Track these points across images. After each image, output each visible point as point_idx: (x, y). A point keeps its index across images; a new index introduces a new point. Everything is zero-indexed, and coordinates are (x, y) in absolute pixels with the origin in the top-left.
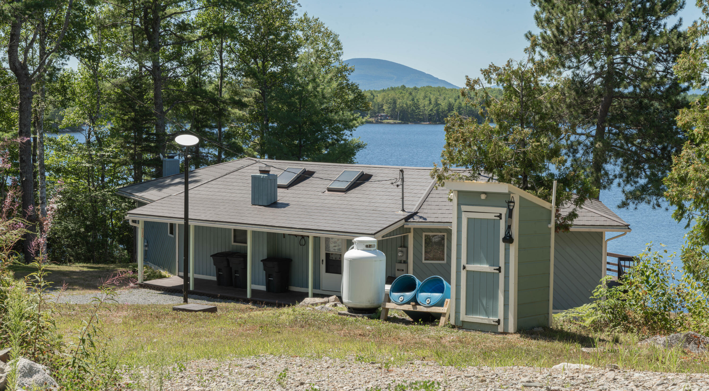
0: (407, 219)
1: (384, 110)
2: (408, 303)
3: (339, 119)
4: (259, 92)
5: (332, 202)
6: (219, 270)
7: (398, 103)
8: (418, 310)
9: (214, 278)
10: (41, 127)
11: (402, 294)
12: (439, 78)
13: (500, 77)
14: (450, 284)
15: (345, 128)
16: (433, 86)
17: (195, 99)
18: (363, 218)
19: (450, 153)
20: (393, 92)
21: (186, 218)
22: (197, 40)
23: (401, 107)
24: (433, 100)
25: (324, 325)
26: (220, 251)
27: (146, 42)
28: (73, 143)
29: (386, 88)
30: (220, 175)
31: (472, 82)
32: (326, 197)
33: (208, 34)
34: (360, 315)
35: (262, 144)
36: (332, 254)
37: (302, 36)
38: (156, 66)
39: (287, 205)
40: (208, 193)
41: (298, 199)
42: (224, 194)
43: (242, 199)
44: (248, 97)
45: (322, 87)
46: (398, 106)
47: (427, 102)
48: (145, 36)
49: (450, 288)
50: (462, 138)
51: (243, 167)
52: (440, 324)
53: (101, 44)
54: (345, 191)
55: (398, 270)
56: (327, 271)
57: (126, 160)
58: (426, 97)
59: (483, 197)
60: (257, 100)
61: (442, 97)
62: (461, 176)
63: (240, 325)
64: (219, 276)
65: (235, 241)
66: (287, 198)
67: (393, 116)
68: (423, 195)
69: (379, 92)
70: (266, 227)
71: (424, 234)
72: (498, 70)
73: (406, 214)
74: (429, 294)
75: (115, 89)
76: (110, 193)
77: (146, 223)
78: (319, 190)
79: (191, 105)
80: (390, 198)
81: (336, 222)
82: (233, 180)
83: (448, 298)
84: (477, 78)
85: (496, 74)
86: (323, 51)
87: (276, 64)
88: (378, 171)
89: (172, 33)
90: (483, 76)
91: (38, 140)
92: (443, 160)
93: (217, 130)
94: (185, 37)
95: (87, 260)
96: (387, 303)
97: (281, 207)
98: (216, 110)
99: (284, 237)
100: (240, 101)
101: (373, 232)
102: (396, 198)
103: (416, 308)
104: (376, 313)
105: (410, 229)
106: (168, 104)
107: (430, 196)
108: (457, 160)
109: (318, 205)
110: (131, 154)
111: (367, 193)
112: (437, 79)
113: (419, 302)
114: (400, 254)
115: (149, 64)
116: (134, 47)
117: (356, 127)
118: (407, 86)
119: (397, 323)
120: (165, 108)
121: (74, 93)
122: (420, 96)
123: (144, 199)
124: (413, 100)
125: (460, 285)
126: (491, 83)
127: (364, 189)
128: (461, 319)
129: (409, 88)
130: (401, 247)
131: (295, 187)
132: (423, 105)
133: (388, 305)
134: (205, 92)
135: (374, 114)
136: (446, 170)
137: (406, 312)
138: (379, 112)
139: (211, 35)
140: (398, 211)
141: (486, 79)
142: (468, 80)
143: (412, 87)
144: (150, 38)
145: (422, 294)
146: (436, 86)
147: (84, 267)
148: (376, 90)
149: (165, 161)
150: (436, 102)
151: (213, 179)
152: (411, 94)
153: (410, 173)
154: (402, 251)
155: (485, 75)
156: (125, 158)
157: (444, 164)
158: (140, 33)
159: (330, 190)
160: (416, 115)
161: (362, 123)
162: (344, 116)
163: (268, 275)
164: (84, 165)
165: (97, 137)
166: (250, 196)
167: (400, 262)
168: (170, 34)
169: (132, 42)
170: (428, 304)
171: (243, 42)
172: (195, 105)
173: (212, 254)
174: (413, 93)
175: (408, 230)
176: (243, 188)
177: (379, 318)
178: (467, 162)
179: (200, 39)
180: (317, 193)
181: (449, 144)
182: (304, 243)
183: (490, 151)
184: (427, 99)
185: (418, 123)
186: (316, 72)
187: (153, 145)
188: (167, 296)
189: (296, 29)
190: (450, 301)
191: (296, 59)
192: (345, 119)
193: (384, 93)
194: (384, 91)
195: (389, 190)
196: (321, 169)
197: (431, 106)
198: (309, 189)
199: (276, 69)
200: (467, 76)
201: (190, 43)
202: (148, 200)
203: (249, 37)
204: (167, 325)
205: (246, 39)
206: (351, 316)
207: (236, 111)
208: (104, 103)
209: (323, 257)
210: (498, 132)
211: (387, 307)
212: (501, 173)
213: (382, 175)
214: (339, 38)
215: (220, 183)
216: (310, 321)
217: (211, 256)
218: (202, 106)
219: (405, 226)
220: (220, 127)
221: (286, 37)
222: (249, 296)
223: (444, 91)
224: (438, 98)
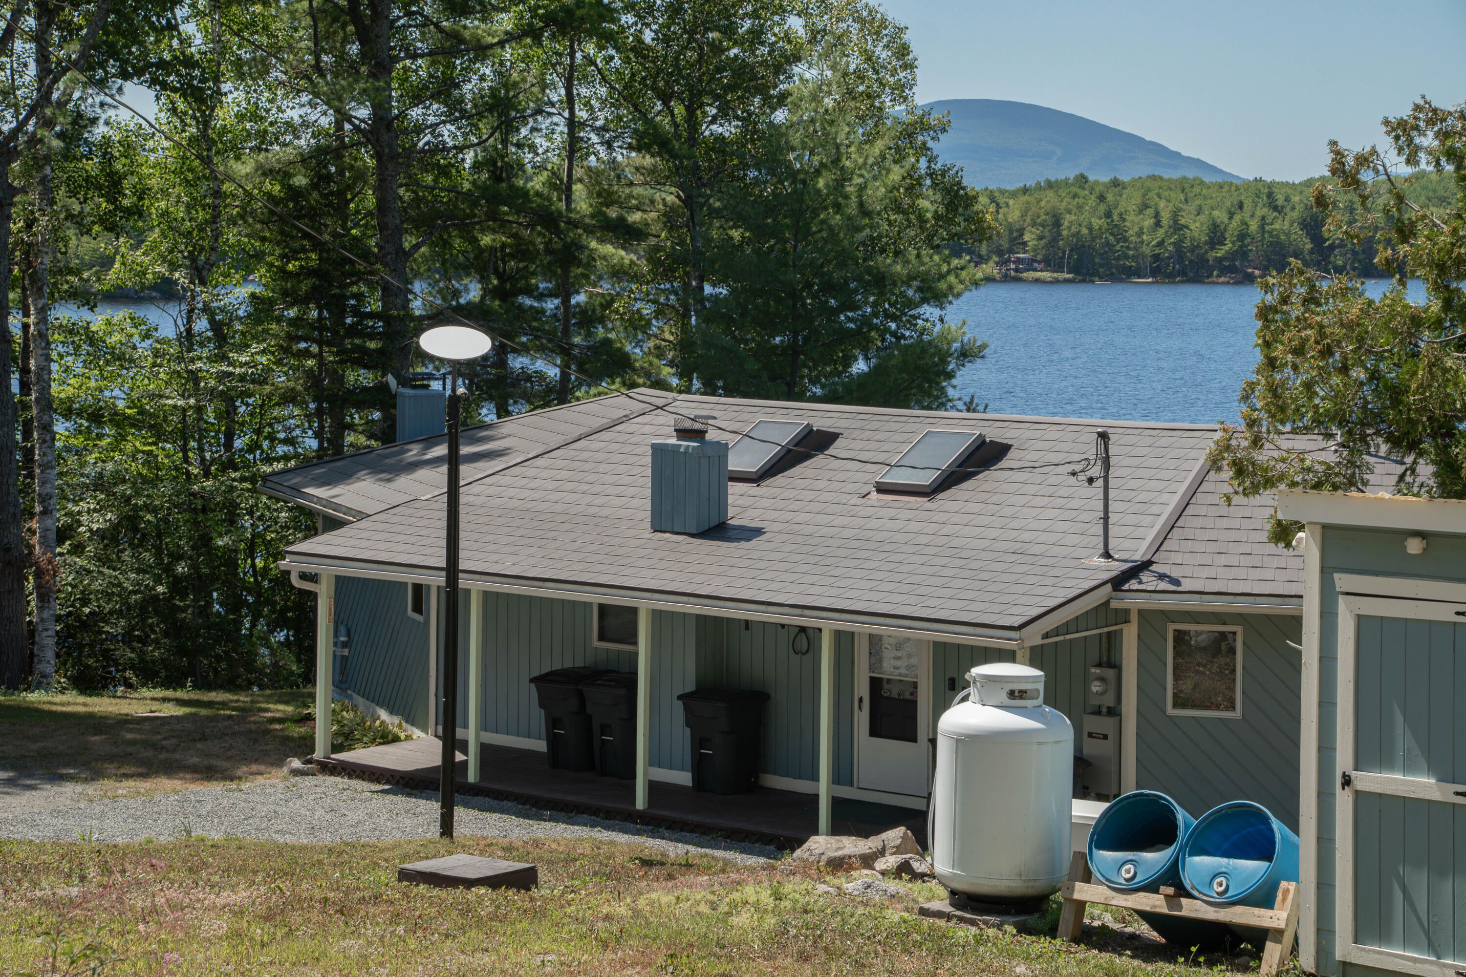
0: (1118, 582)
1: (1025, 244)
2: (1151, 887)
3: (909, 274)
4: (678, 197)
5: (890, 525)
6: (553, 722)
7: (1066, 224)
8: (1184, 913)
9: (540, 746)
10: (40, 289)
11: (1130, 855)
12: (1185, 153)
13: (1448, 143)
14: (1297, 834)
15: (924, 300)
16: (1166, 176)
17: (493, 215)
18: (984, 576)
19: (1274, 391)
20: (1050, 194)
21: (452, 569)
22: (501, 44)
23: (1073, 235)
24: (1166, 217)
25: (876, 952)
26: (557, 666)
27: (354, 49)
28: (146, 336)
29: (1031, 183)
30: (560, 440)
31: (1350, 161)
32: (871, 511)
33: (531, 25)
34: (992, 919)
35: (685, 345)
36: (889, 681)
37: (801, 32)
38: (382, 119)
39: (758, 532)
40: (526, 494)
41: (789, 516)
42: (571, 497)
43: (623, 513)
44: (644, 211)
45: (857, 180)
46: (1065, 233)
47: (1148, 222)
48: (351, 28)
49: (1296, 847)
50: (1317, 342)
51: (627, 418)
52: (1264, 969)
53: (222, 49)
54: (932, 491)
55: (1090, 735)
56: (874, 732)
57: (293, 389)
58: (1147, 207)
59: (1414, 546)
60: (669, 217)
61: (1192, 208)
62: (1308, 463)
63: (605, 945)
64: (553, 740)
65: (602, 637)
66: (757, 513)
67: (1052, 262)
68: (1169, 509)
69: (1014, 194)
70: (692, 600)
71: (1171, 627)
72: (1443, 120)
73: (1117, 568)
74: (1224, 861)
75: (262, 183)
76: (247, 485)
77: (341, 581)
78: (851, 487)
79: (482, 231)
80: (1068, 515)
81: (905, 588)
82: (600, 456)
83: (1288, 880)
84: (1368, 149)
85: (1437, 135)
86: (861, 77)
87: (724, 113)
88: (1028, 434)
89: (427, 21)
90: (1390, 140)
91: (32, 327)
92: (1245, 408)
93: (557, 301)
94: (467, 34)
95: (173, 681)
96: (1079, 885)
97: (739, 540)
98: (555, 246)
99: (747, 628)
100: (622, 220)
101: (1016, 621)
102: (1085, 516)
103: (1180, 907)
104: (1043, 913)
105: (1127, 612)
106: (417, 228)
107: (1190, 510)
108: (1297, 410)
109: (847, 533)
110: (310, 373)
111: (996, 498)
112: (1178, 155)
113: (1188, 887)
114: (1096, 687)
115: (363, 113)
116: (318, 59)
117: (958, 295)
118: (1092, 178)
119: (1114, 951)
120: (408, 241)
121: (142, 193)
122: (1129, 203)
123: (337, 507)
124: (1108, 215)
125: (1333, 840)
126: (1417, 163)
127: (987, 486)
128: (1338, 956)
129: (1096, 182)
130: (1099, 665)
131: (779, 480)
132: (1136, 229)
133: (1082, 891)
134: (524, 193)
135: (1002, 255)
136: (1257, 442)
137: (1145, 916)
138: (1011, 251)
139: (541, 28)
140: (1090, 556)
141: (1400, 150)
142: (1338, 155)
143: (1105, 178)
144: (363, 37)
145: (1197, 859)
146: (1174, 174)
147: (165, 700)
148: (1003, 187)
149: (403, 395)
150: (1176, 222)
151: (540, 451)
152: (1102, 198)
153: (1125, 440)
154: (1102, 679)
155: (1397, 138)
156: (291, 384)
157: (1252, 423)
158: (335, 20)
159: (882, 489)
160: (1118, 259)
161: (976, 284)
162: (923, 264)
163: (699, 742)
164: (170, 402)
165: (212, 322)
166: (648, 505)
167: (1098, 712)
168: (424, 25)
169: (311, 44)
170: (1220, 894)
171: (633, 49)
172: (494, 231)
173: (536, 673)
174: (1110, 197)
175: (1123, 616)
176: (627, 480)
177: (1052, 932)
178: (1332, 419)
179: (507, 41)
180: (844, 498)
181: (1271, 363)
182: (805, 647)
183: (1413, 386)
184: (1150, 212)
185: (1121, 281)
186: (841, 138)
187: (372, 345)
188: (399, 799)
189: (784, 11)
190: (1297, 891)
191: (782, 99)
192: (928, 273)
193: (1026, 198)
194: (1025, 190)
195: (1063, 492)
196: (858, 424)
197: (1161, 233)
198: (821, 485)
199: (728, 129)
200: (1335, 143)
201: (481, 51)
202: (348, 511)
203: (648, 36)
204: (370, 944)
205: (640, 41)
206: (961, 919)
207: (608, 249)
208: (232, 221)
209: (862, 689)
210: (1438, 324)
211: (1076, 896)
212: (1447, 454)
213: (1040, 445)
214: (907, 37)
215: (561, 463)
216: (827, 939)
217: (532, 680)
218: (515, 236)
219: (1114, 604)
220: (565, 292)
221: (756, 36)
222: (640, 803)
223: (1197, 190)
224: (1180, 210)
